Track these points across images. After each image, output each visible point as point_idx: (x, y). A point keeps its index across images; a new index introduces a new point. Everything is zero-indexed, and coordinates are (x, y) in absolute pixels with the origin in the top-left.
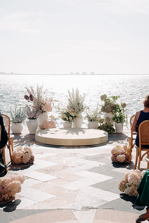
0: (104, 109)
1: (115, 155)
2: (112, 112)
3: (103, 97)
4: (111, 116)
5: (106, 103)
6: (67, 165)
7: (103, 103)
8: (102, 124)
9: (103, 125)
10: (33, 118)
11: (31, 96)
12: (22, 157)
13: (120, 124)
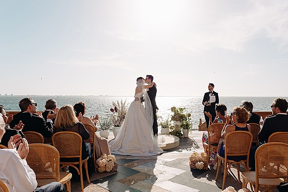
0: (173, 118)
1: (193, 162)
2: (180, 120)
3: (173, 109)
4: (179, 123)
5: (175, 113)
6: (149, 173)
7: (173, 114)
8: (172, 130)
9: (174, 131)
10: (118, 126)
11: (116, 108)
12: (106, 165)
13: (186, 130)
